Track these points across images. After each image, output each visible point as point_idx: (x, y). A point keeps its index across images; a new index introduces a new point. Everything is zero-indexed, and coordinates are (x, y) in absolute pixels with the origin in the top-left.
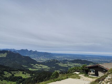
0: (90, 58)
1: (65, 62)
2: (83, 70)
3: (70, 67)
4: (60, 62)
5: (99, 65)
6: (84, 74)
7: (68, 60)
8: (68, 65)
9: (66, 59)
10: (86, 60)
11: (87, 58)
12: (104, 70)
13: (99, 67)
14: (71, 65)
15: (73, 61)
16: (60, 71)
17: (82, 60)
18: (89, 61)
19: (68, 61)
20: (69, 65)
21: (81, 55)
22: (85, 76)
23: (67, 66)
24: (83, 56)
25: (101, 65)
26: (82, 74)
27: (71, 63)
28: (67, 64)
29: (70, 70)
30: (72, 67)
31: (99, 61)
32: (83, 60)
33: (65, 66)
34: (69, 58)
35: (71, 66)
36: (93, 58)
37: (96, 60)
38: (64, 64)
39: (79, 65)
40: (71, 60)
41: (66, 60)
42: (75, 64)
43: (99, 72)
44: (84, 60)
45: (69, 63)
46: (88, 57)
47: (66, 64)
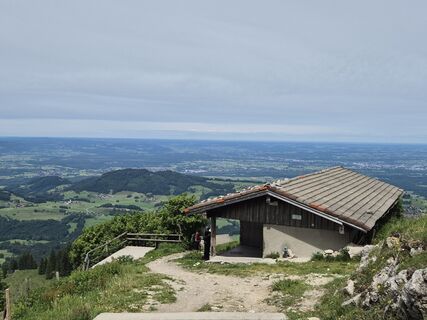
0: (191, 157)
1: (42, 189)
2: (172, 227)
3: (80, 219)
4: (13, 197)
5: (273, 190)
6: (181, 255)
7: (64, 175)
8: (63, 210)
9: (48, 170)
10: (173, 168)
11: (178, 158)
12: (294, 217)
13: (273, 199)
14: (87, 208)
15: (99, 179)
16: (14, 251)
17: (154, 169)
18: (189, 177)
19: (66, 181)
20: (75, 208)
21: (146, 144)
22: (187, 263)
23: (59, 218)
24: (156, 147)
25: (282, 189)
26: (167, 252)
27: (84, 194)
28: (58, 204)
29: (88, 240)
30: (89, 217)
31: (239, 172)
32: (158, 169)
33: (45, 217)
34: (76, 164)
35: (87, 211)
36: (211, 159)
37: (224, 164)
38: (42, 206)
39: (131, 201)
40: (83, 174)
41: (55, 181)
42: (113, 199)
43: (265, 229)
44: (164, 169)
45: (71, 194)
46: (182, 151)
47: (49, 206)
